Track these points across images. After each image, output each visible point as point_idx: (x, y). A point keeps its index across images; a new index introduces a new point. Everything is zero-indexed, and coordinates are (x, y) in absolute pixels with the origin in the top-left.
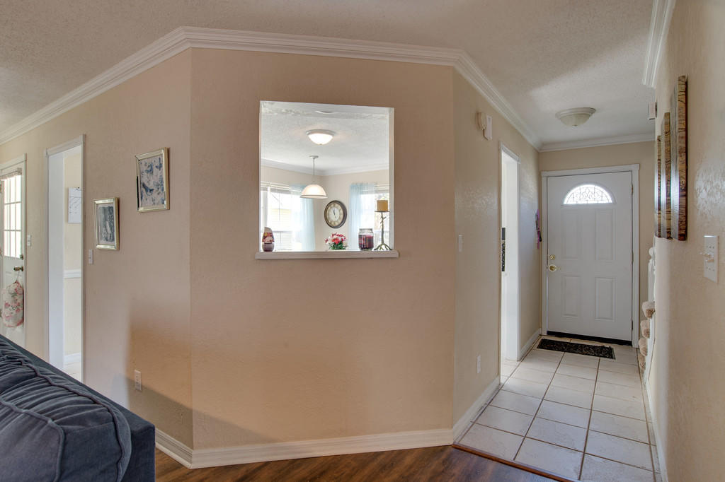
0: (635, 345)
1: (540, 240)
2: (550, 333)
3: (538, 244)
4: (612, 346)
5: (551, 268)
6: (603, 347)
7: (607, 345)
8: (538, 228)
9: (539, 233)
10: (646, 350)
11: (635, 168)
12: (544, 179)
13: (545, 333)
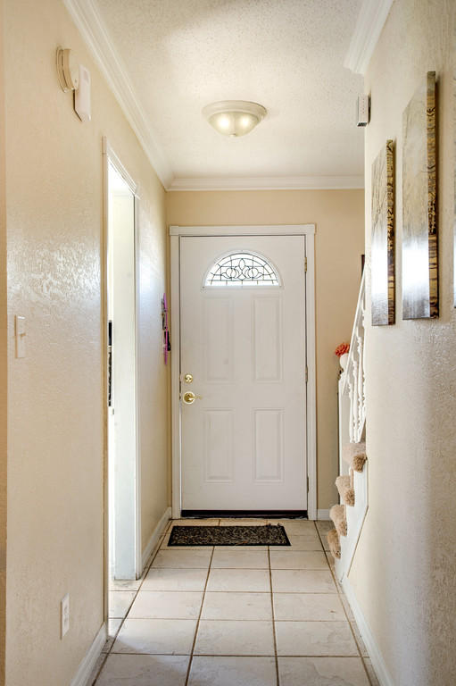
0: (312, 516)
1: (169, 349)
2: (186, 514)
3: (165, 355)
4: (284, 522)
5: (187, 397)
6: (269, 527)
7: (274, 522)
8: (164, 328)
9: (167, 336)
10: (344, 527)
11: (309, 230)
12: (174, 240)
13: (177, 515)
